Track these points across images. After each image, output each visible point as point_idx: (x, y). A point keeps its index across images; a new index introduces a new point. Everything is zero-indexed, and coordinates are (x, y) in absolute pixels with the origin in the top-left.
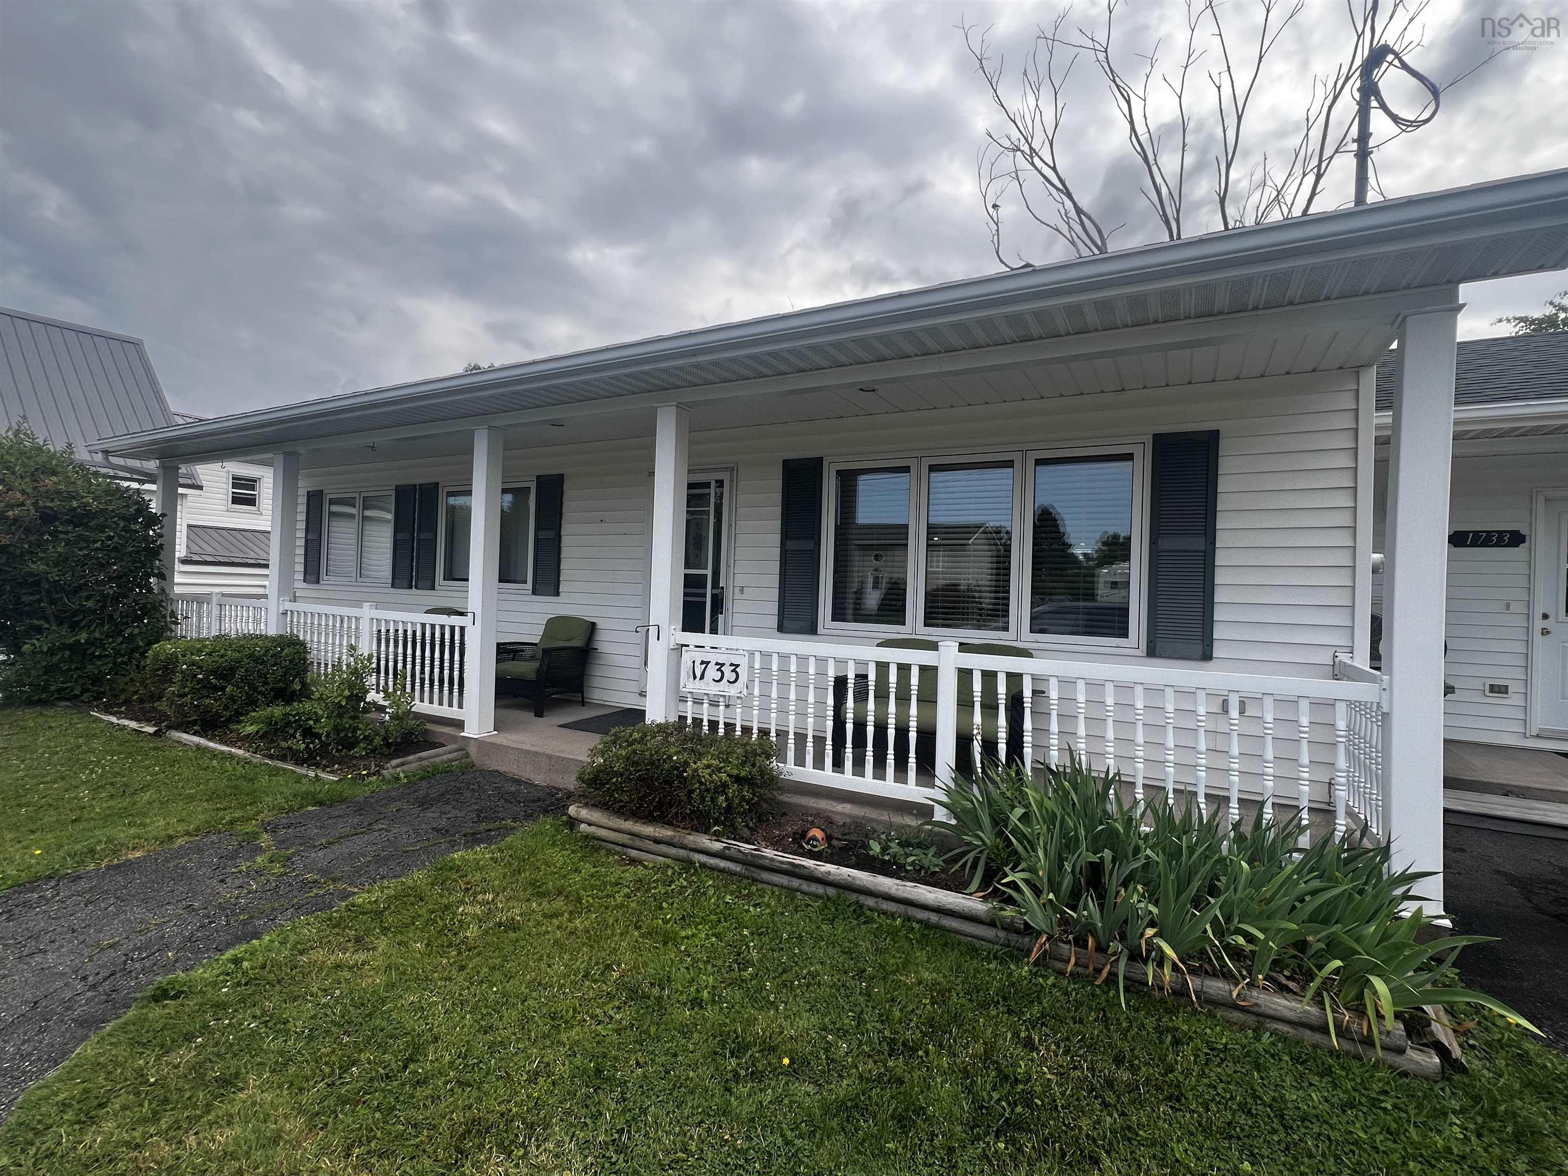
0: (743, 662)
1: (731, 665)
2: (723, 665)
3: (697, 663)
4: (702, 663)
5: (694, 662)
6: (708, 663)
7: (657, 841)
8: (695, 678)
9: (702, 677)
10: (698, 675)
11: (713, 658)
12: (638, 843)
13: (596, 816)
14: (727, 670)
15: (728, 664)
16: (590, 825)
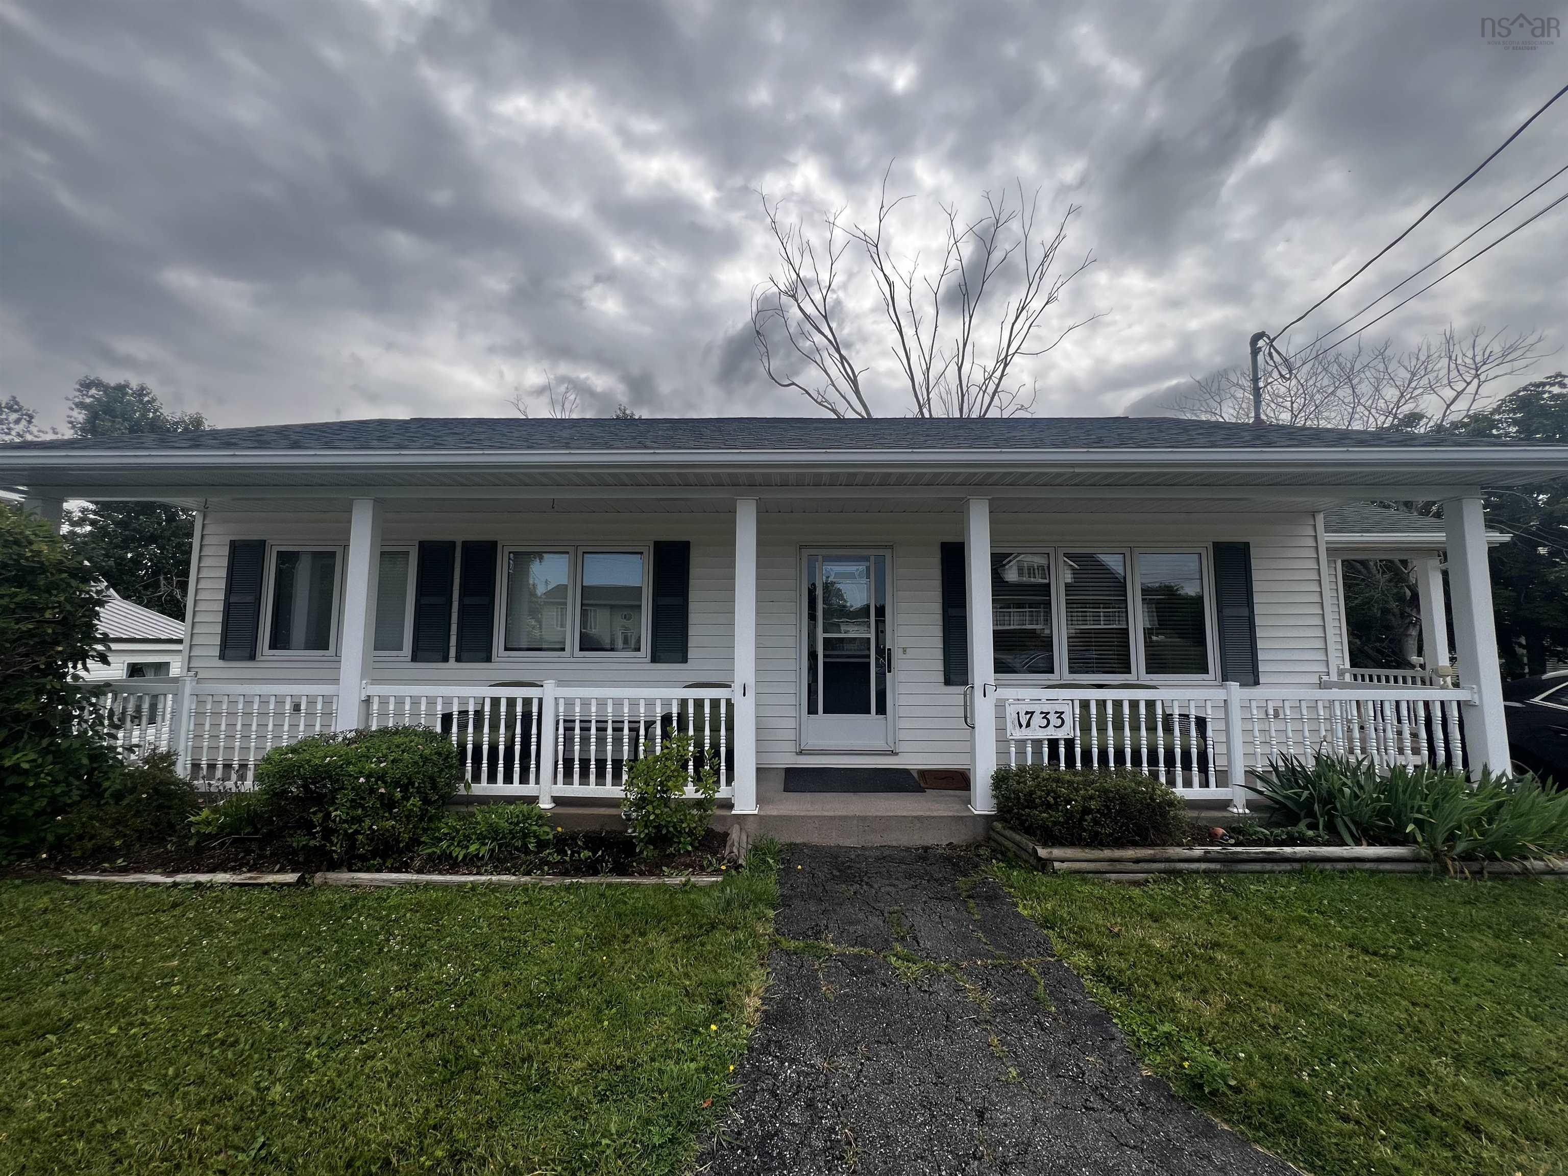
0: (1067, 710)
1: (1056, 713)
2: (1048, 713)
3: (1022, 714)
4: (1027, 713)
5: (1018, 713)
6: (1032, 713)
7: (1137, 861)
8: (1021, 726)
9: (1028, 725)
10: (1024, 723)
11: (1037, 708)
12: (1119, 866)
13: (1069, 852)
14: (1052, 717)
15: (1052, 712)
16: (1063, 862)
